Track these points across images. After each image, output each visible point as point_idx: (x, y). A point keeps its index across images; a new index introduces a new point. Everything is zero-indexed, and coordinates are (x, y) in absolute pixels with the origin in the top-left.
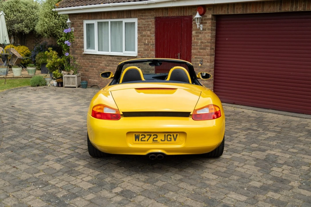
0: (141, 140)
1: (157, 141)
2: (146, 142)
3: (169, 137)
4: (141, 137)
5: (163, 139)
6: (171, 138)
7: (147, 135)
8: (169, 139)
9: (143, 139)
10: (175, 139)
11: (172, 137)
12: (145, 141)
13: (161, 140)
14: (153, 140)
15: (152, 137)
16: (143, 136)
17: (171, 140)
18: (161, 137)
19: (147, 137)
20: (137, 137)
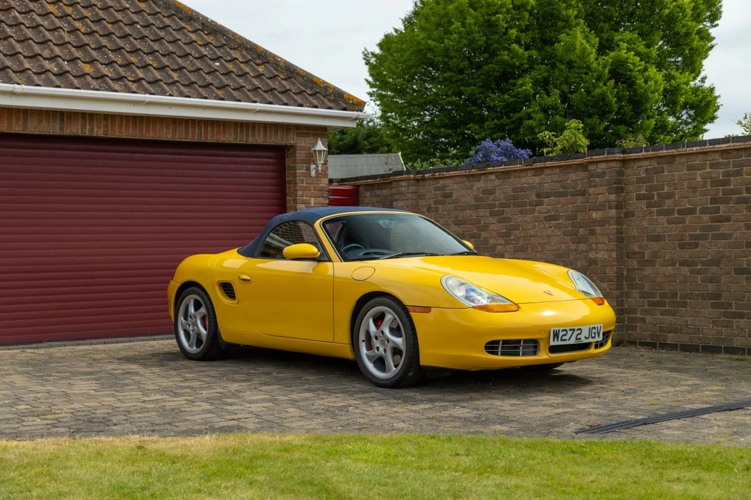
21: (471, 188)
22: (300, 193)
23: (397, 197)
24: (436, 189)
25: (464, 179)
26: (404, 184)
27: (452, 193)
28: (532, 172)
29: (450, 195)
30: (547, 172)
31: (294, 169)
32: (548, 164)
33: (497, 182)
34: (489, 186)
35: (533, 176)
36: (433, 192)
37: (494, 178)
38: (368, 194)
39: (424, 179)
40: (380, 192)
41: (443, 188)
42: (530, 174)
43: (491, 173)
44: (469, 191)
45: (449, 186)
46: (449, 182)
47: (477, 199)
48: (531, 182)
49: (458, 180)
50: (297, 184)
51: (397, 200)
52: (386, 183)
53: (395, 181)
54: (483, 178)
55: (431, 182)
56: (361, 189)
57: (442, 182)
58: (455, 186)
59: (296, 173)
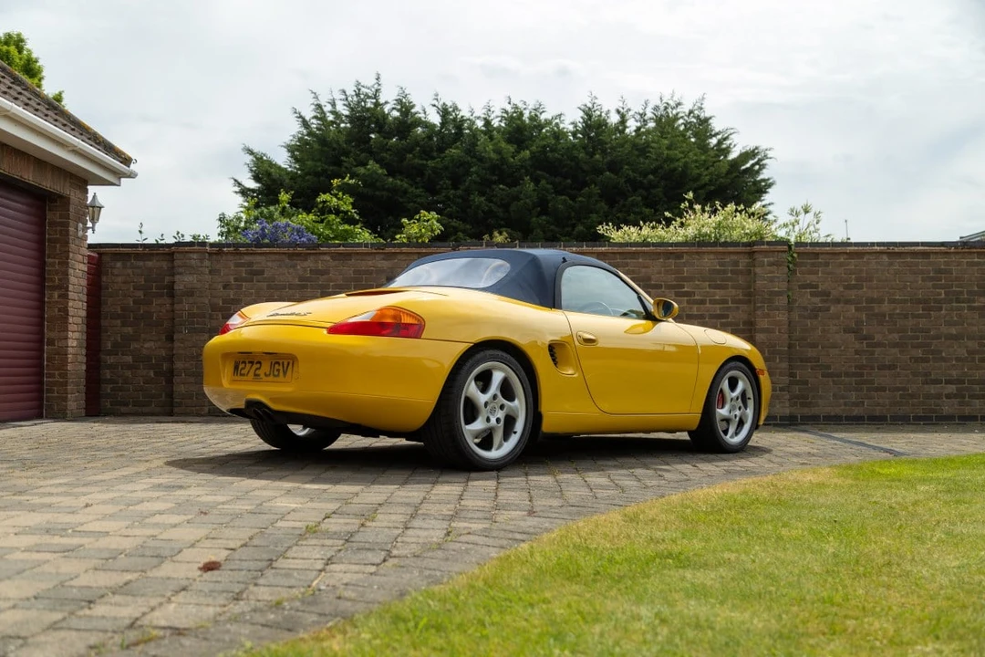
0: (241, 375)
1: (258, 375)
2: (245, 378)
3: (276, 366)
4: (241, 366)
5: (268, 373)
6: (278, 370)
7: (250, 362)
8: (276, 373)
9: (243, 372)
10: (285, 373)
11: (281, 368)
12: (244, 375)
13: (266, 375)
14: (255, 375)
15: (255, 366)
16: (243, 365)
17: (278, 375)
18: (266, 367)
19: (248, 366)
20: (236, 368)
21: (294, 266)
22: (71, 255)
23: (180, 270)
24: (237, 265)
25: (284, 256)
26: (195, 256)
27: (263, 271)
28: (382, 256)
29: (262, 272)
30: (400, 257)
31: (67, 225)
32: (404, 249)
33: (333, 263)
34: (320, 266)
35: (384, 259)
36: (232, 268)
37: (329, 258)
38: (119, 264)
39: (220, 253)
40: (141, 263)
41: (250, 264)
42: (378, 257)
43: (325, 254)
44: (291, 270)
45: (260, 263)
46: (258, 258)
47: (301, 279)
48: (379, 266)
49: (273, 257)
50: (68, 243)
51: (181, 274)
52: (152, 254)
53: (182, 252)
54: (312, 257)
55: (231, 258)
56: (106, 259)
57: (247, 259)
58: (269, 264)
59: (68, 231)
